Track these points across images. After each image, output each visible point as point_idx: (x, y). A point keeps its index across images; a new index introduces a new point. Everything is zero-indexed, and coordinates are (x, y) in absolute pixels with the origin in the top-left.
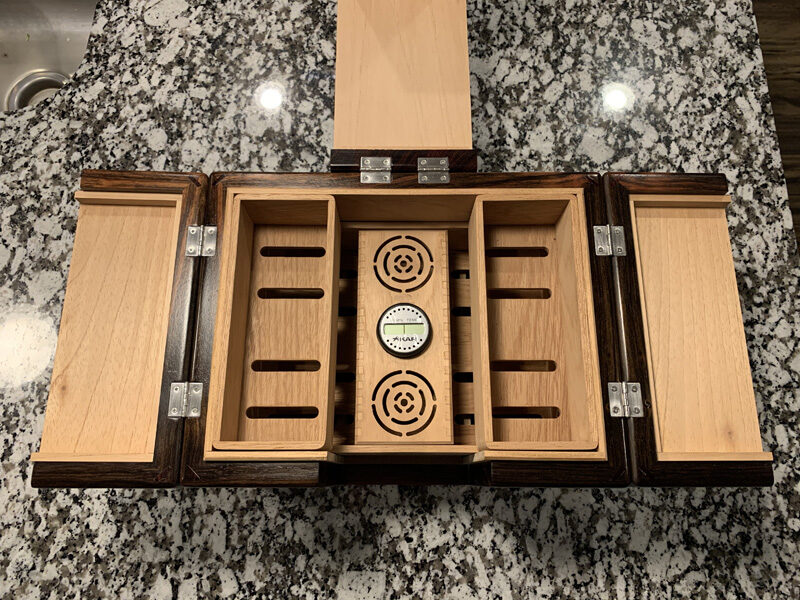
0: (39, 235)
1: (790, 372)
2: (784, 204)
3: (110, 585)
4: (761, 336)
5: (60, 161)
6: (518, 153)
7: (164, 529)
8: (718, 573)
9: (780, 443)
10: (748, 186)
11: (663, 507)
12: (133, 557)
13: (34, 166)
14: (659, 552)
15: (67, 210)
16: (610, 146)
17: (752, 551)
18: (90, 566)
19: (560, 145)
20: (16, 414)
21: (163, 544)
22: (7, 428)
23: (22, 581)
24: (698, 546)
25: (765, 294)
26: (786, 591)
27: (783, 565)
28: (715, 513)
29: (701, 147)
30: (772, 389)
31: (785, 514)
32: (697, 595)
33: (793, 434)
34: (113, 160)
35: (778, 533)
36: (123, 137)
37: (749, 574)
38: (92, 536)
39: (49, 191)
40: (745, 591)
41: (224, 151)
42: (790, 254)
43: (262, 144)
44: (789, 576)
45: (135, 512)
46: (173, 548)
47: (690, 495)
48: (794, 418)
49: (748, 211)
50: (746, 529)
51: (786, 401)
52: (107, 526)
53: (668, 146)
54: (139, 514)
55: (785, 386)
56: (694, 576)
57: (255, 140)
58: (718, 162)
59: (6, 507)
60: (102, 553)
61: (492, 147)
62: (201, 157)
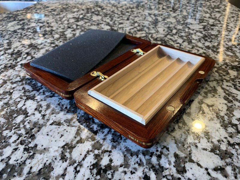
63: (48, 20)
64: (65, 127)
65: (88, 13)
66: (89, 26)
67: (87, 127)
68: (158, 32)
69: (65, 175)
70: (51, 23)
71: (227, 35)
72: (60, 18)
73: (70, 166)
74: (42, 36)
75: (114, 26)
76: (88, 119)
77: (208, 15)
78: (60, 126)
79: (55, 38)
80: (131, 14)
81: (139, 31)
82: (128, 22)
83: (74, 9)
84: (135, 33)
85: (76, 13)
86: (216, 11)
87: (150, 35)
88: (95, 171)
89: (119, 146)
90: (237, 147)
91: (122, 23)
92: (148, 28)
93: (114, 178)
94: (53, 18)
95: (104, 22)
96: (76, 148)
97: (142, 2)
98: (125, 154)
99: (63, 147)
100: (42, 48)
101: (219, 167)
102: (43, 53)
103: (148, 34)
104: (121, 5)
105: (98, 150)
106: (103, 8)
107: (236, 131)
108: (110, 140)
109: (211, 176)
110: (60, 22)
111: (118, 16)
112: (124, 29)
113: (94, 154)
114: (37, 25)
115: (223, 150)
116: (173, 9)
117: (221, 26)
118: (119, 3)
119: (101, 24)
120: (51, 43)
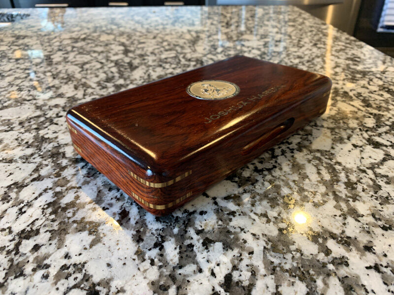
63: (29, 42)
64: (20, 164)
65: (95, 32)
66: (91, 47)
67: (52, 162)
68: (195, 51)
69: (3, 217)
70: (32, 46)
71: (295, 52)
72: (48, 39)
73: (12, 207)
74: (14, 62)
75: (130, 47)
76: (56, 154)
77: (276, 30)
78: (12, 163)
79: (34, 63)
80: (161, 32)
81: (166, 50)
82: (154, 41)
83: (74, 27)
84: (160, 53)
85: (76, 33)
86: (289, 26)
87: (182, 56)
88: (50, 210)
89: (95, 182)
90: (266, 173)
91: (143, 43)
92: (182, 47)
93: (76, 216)
94: (37, 40)
95: (116, 43)
96: (28, 187)
97: (182, 17)
98: (101, 189)
99: (9, 187)
100: (9, 76)
101: (233, 196)
102: (9, 81)
103: (178, 55)
104: (149, 21)
105: (62, 187)
106: (120, 26)
107: (271, 156)
108: (83, 175)
109: (218, 205)
110: (48, 44)
111: (141, 34)
112: (145, 49)
113: (53, 192)
114: (9, 48)
115: (244, 177)
116: (227, 24)
117: (291, 42)
118: (147, 19)
119: (111, 44)
120: (26, 69)
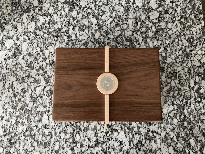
0: (6, 30)
1: (201, 63)
2: (202, 19)
3: (33, 116)
4: (194, 54)
5: (10, 9)
6: (133, 6)
7: (45, 103)
8: (180, 111)
9: (197, 80)
10: (193, 15)
11: (167, 96)
12: (38, 110)
13: (3, 11)
14: (166, 107)
15: (13, 23)
16: (157, 4)
17: (188, 106)
18: (27, 112)
19: (144, 4)
20: (5, 76)
21: (45, 107)
22: (3, 80)
23: (11, 116)
24: (175, 105)
25: (196, 43)
26: (196, 115)
27: (195, 109)
28: (180, 97)
29: (181, 4)
30: (196, 67)
31: (197, 97)
32: (174, 116)
33: (200, 78)
34: (24, 9)
35: (195, 102)
36: (26, 3)
37: (187, 111)
38: (27, 105)
39: (8, 18)
40: (186, 115)
41: (54, 7)
42: (203, 33)
43: (64, 4)
44: (197, 111)
45: (37, 99)
46: (47, 108)
47: (174, 93)
48: (201, 74)
49: (193, 21)
50: (187, 101)
51: (199, 70)
52: (31, 103)
53: (173, 4)
54: (38, 100)
55: (199, 66)
56: (174, 112)
57: (62, 3)
58: (186, 8)
59: (5, 99)
60: (30, 109)
61: (126, 5)
62: (48, 8)
